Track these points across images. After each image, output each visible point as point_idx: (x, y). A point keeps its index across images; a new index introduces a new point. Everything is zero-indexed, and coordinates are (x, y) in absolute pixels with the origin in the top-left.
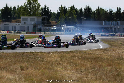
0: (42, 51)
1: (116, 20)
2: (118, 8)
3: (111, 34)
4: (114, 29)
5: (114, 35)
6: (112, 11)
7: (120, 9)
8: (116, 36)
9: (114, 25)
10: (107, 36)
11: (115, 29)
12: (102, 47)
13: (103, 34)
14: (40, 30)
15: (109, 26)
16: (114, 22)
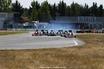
0: (14, 49)
1: (92, 16)
2: (94, 3)
3: (87, 30)
4: (89, 25)
5: (90, 32)
6: (87, 6)
7: (96, 4)
8: (92, 33)
9: (89, 20)
10: (83, 33)
11: (91, 25)
12: (77, 44)
13: (79, 30)
14: (11, 27)
15: (85, 22)
16: (90, 18)
